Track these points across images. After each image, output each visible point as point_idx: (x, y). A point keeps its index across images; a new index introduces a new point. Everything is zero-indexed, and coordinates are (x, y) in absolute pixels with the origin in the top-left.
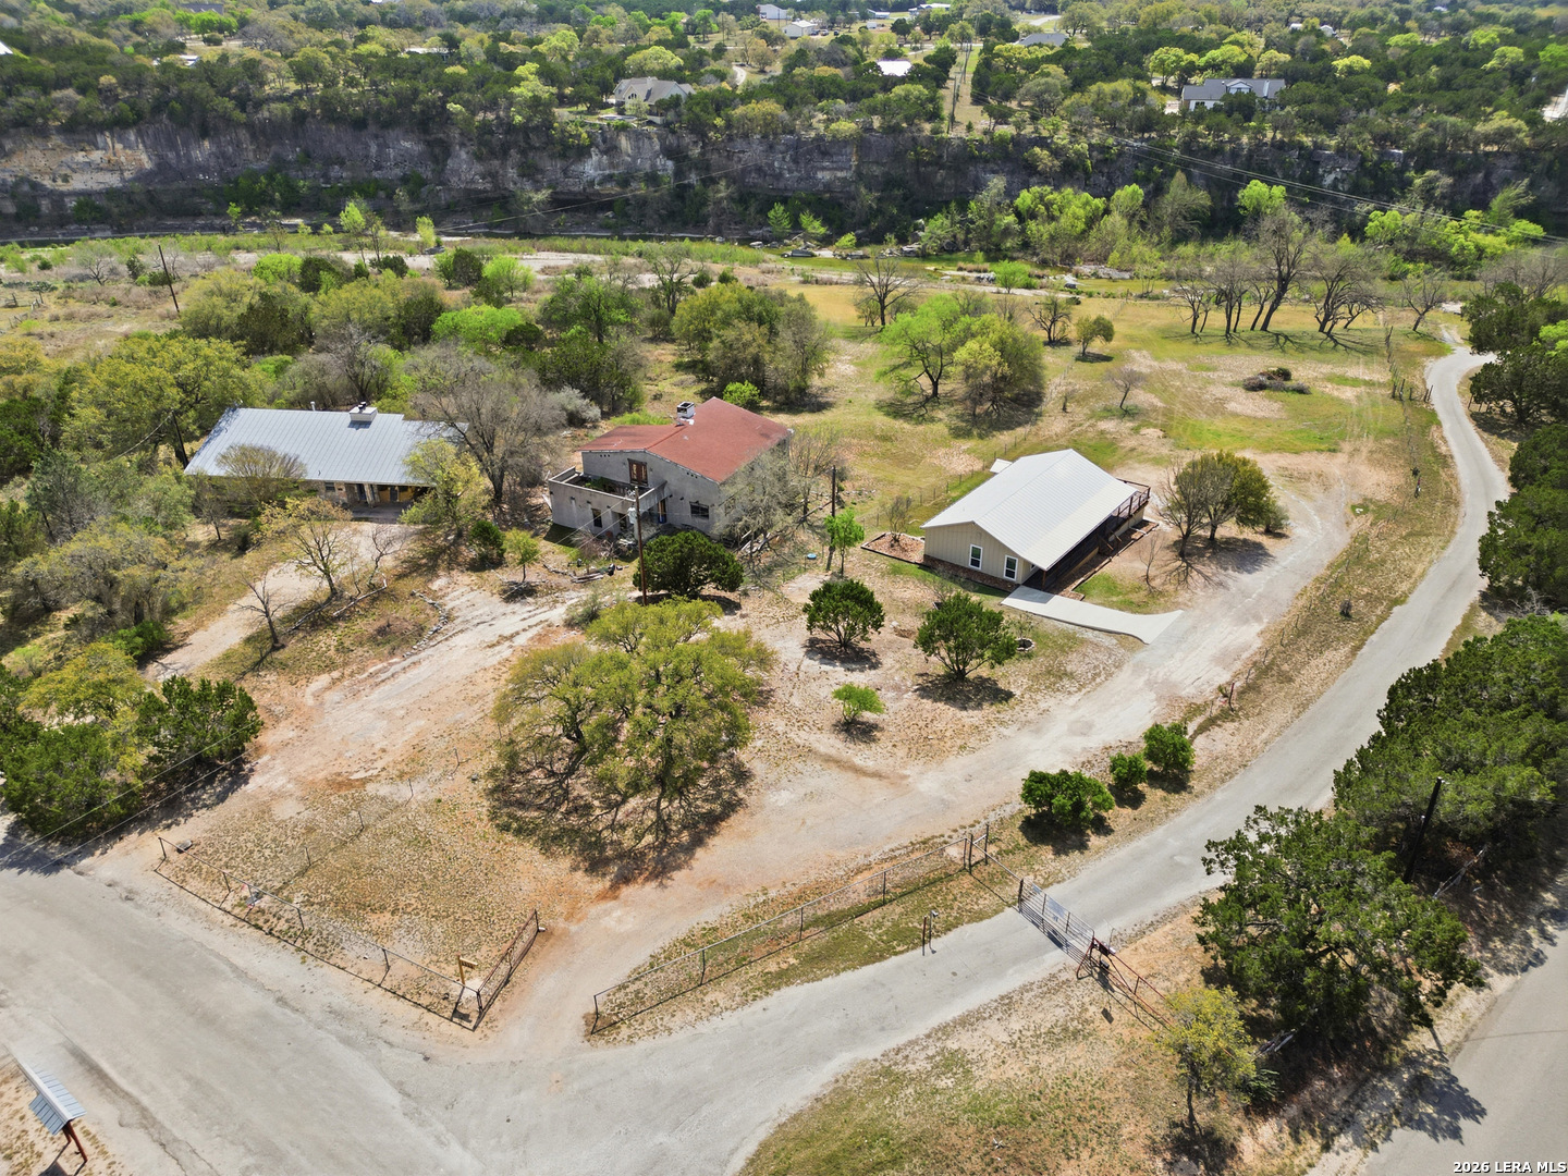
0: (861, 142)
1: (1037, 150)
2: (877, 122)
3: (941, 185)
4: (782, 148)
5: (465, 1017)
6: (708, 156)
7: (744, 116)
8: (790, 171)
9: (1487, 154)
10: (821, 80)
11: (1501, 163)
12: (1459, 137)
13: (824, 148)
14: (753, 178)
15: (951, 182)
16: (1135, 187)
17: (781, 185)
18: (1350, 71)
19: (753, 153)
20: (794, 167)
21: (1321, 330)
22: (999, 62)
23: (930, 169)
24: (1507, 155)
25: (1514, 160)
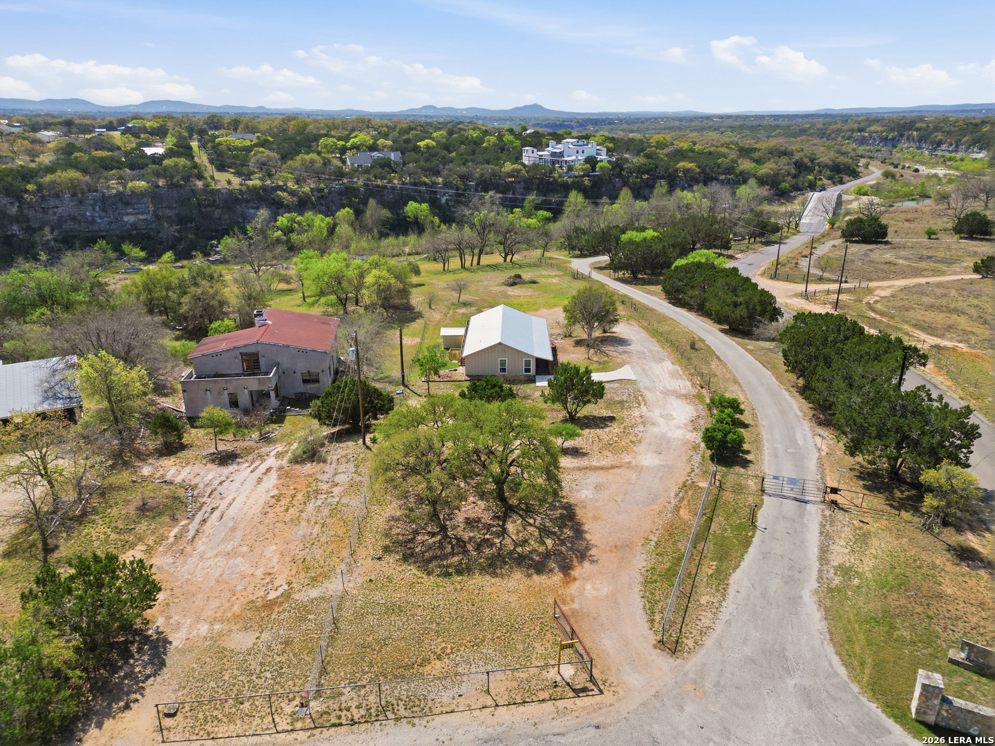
0: (154, 195)
1: (280, 193)
2: (161, 182)
3: (220, 219)
4: (91, 202)
5: (585, 690)
6: (26, 211)
7: (54, 182)
8: (101, 217)
9: (512, 182)
10: (102, 159)
11: (518, 186)
12: (494, 174)
13: (126, 200)
14: (69, 225)
15: (226, 217)
16: (347, 209)
17: (96, 228)
18: (428, 147)
19: (67, 206)
20: (103, 214)
21: (505, 261)
22: (223, 148)
23: (209, 209)
24: (519, 182)
25: (522, 185)
